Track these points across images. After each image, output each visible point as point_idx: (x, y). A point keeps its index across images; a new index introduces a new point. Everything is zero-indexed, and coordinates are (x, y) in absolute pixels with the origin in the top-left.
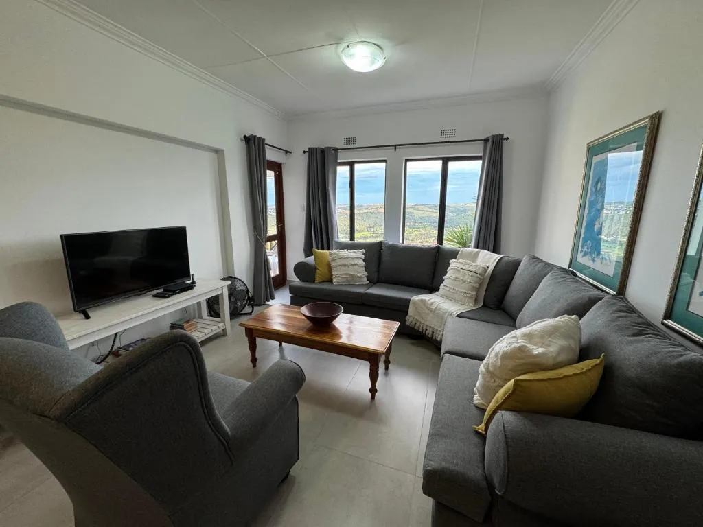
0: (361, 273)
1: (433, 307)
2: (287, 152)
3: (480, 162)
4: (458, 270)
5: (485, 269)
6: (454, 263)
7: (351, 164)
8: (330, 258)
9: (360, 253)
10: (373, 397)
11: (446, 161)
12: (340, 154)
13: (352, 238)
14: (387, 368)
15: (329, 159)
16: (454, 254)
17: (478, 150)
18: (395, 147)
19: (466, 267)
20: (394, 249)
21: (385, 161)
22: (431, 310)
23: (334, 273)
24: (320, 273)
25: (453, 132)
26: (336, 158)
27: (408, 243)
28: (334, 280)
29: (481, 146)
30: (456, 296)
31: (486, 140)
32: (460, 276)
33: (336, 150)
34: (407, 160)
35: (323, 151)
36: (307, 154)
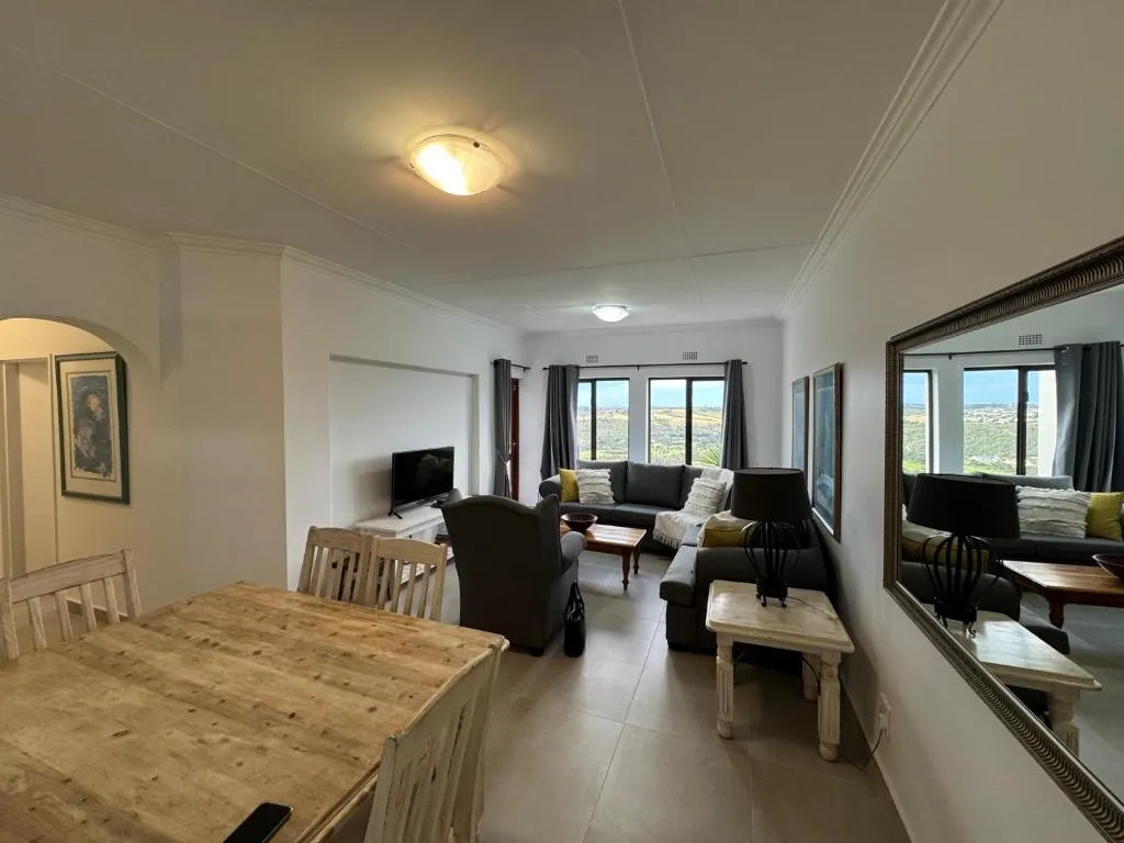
0: (607, 492)
1: (677, 521)
2: (525, 368)
3: (722, 383)
4: (700, 486)
5: (724, 486)
6: (697, 481)
7: (593, 381)
8: (576, 478)
9: (605, 473)
10: (625, 588)
11: (690, 380)
12: (581, 371)
13: (594, 457)
14: (636, 572)
15: (571, 377)
16: (698, 473)
17: (720, 371)
18: (638, 366)
19: (706, 484)
20: (639, 468)
21: (628, 379)
22: (675, 524)
23: (581, 492)
24: (567, 491)
25: (694, 356)
26: (578, 375)
27: (654, 462)
28: (581, 500)
29: (722, 368)
30: (699, 512)
31: (726, 363)
32: (701, 492)
33: (578, 368)
34: (650, 379)
35: (564, 369)
36: (547, 371)
